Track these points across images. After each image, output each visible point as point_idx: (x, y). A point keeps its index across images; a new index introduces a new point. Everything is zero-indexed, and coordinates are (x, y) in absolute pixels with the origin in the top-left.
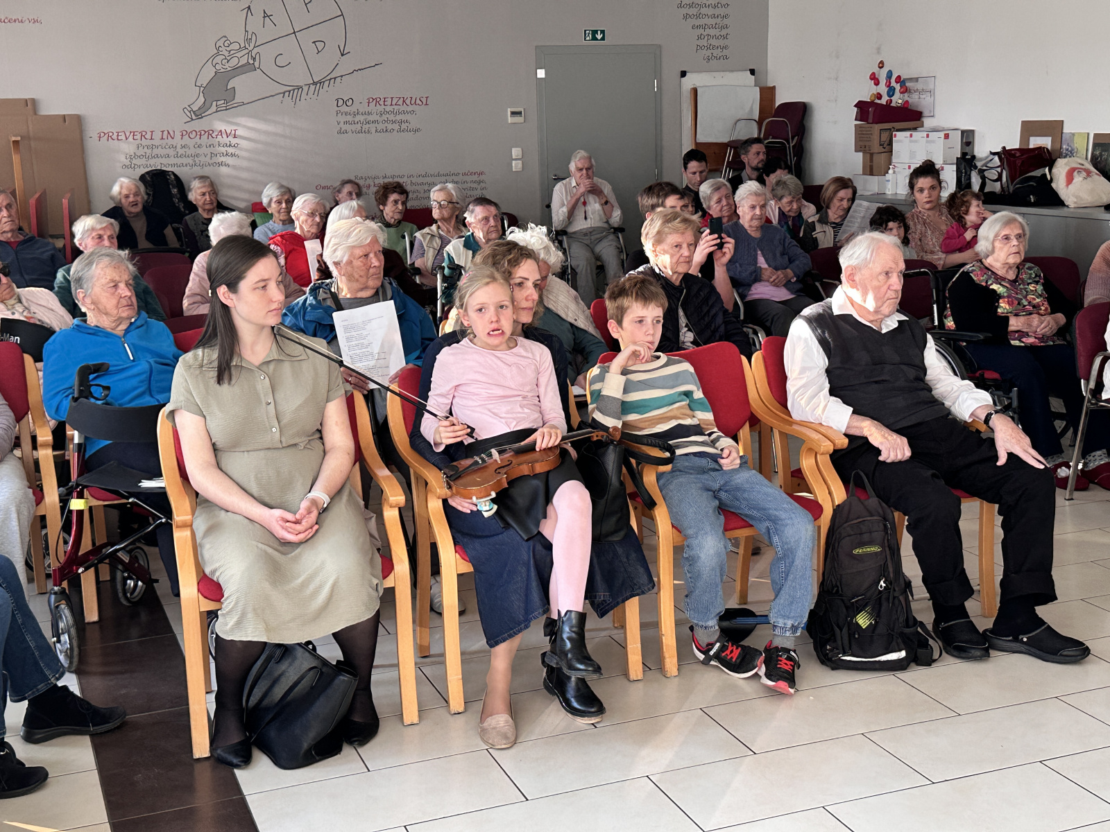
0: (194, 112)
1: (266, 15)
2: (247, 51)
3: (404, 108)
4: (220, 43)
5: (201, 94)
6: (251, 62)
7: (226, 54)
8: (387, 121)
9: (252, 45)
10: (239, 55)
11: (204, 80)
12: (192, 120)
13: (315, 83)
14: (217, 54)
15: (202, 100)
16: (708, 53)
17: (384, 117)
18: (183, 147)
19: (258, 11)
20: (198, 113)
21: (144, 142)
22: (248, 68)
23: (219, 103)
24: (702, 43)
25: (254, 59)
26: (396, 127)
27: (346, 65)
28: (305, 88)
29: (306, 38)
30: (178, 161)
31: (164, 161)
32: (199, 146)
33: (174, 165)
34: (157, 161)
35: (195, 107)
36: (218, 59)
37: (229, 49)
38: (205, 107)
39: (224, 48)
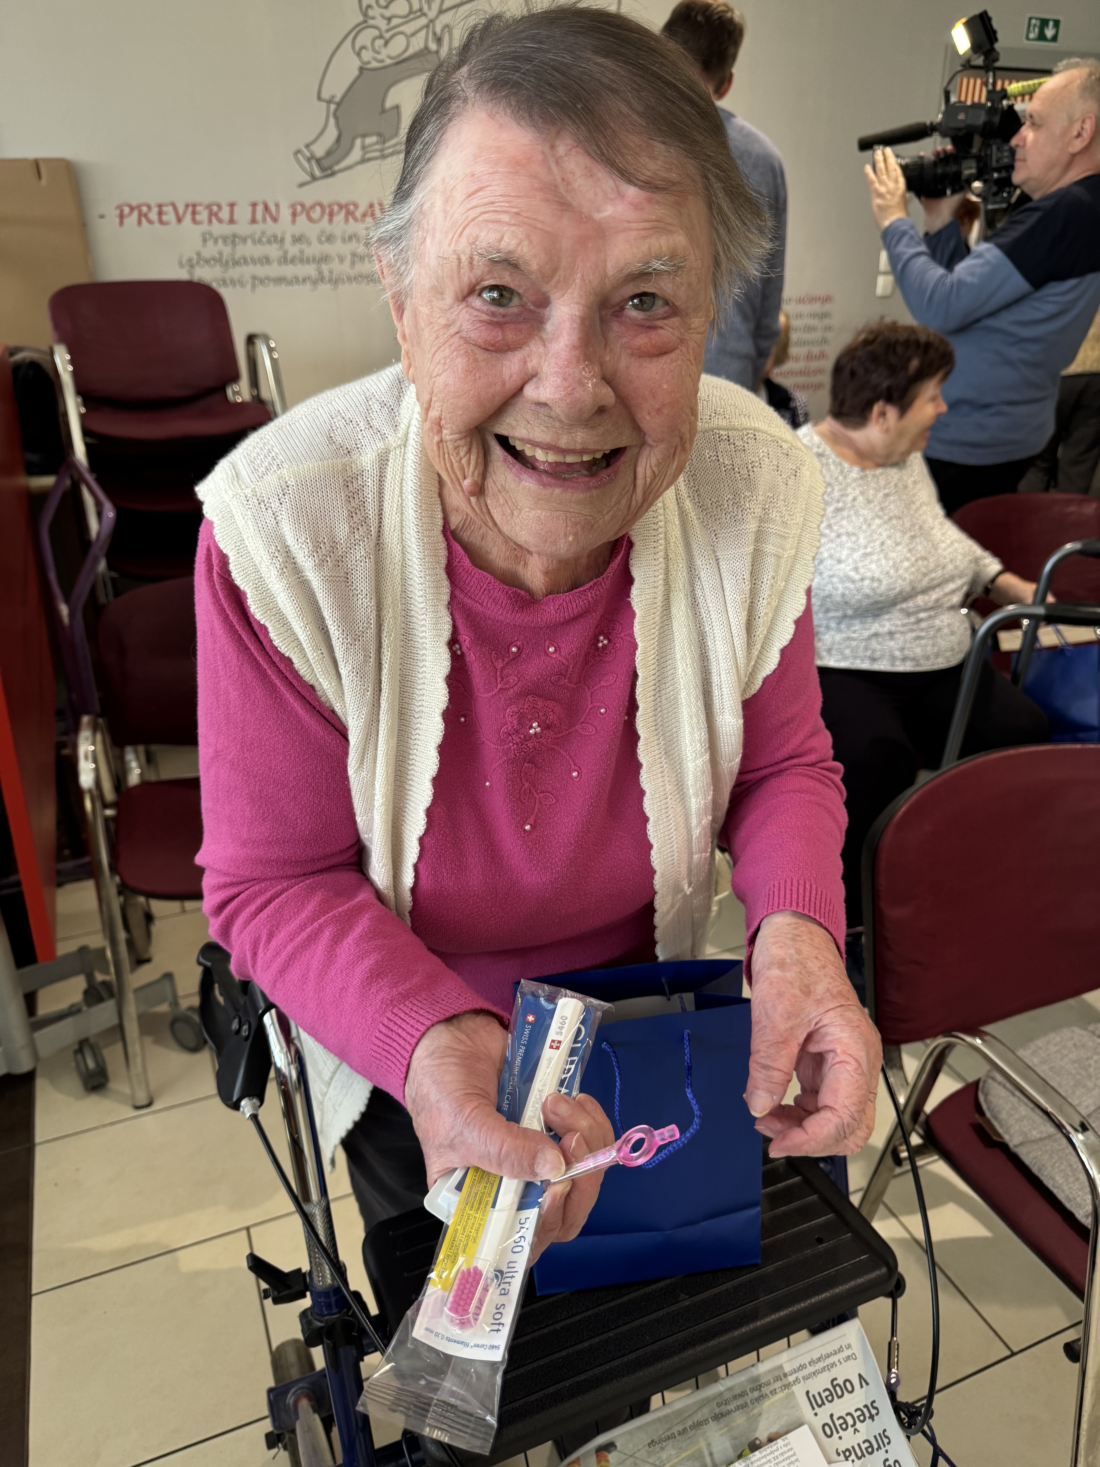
0: (318, 161)
2: (423, 21)
5: (332, 121)
6: (433, 46)
7: (382, 24)
9: (435, 7)
10: (408, 29)
11: (336, 88)
12: (314, 178)
14: (364, 25)
15: (332, 133)
18: (296, 239)
20: (325, 163)
21: (217, 229)
22: (427, 60)
23: (369, 140)
25: (439, 40)
30: (289, 271)
31: (261, 271)
32: (330, 239)
33: (279, 280)
34: (247, 271)
35: (319, 150)
36: (365, 37)
37: (387, 13)
38: (341, 145)
39: (378, 11)
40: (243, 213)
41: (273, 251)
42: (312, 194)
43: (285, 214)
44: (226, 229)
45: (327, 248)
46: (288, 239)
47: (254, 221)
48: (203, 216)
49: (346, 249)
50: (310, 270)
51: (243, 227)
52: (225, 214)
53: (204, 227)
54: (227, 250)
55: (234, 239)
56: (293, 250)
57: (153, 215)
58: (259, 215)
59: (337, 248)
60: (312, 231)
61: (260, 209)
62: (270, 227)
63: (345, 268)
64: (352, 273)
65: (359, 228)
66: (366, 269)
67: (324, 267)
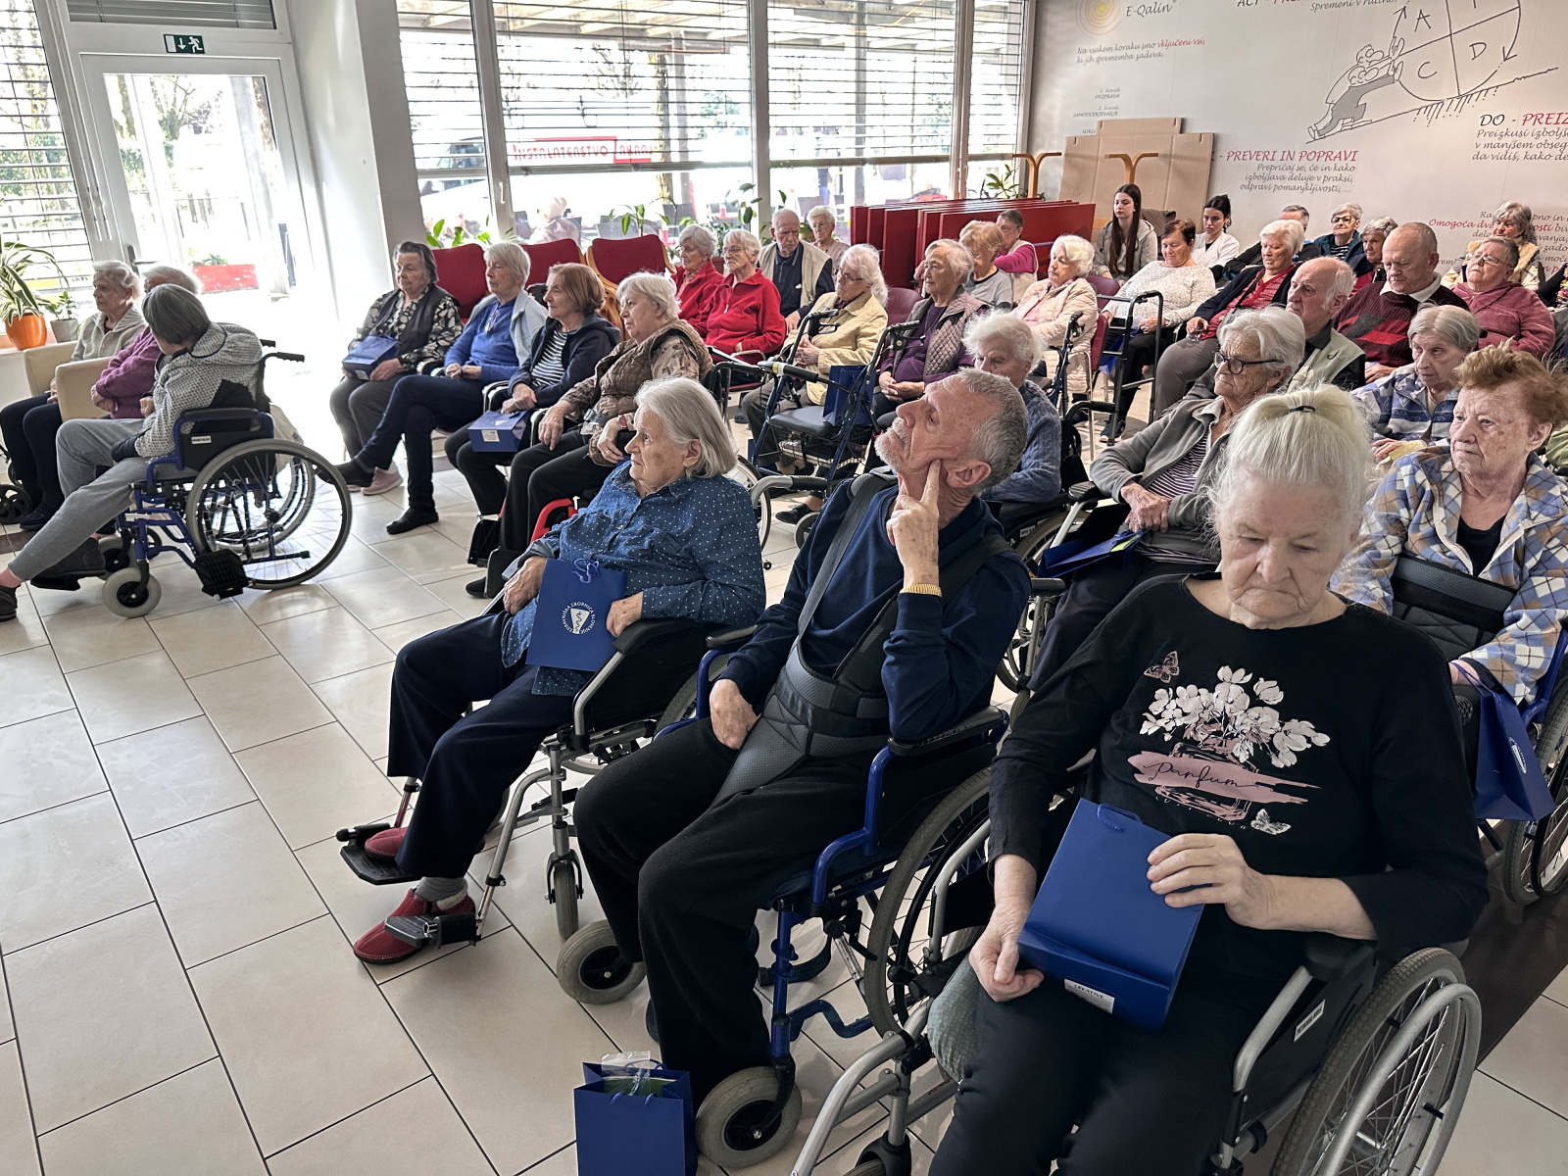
0: (1318, 132)
1: (1422, 17)
2: (1389, 61)
4: (1363, 54)
5: (1330, 112)
7: (1366, 65)
8: (1544, 145)
9: (1397, 54)
10: (1379, 66)
11: (1335, 97)
12: (1315, 140)
13: (1460, 97)
14: (1357, 66)
15: (1329, 118)
17: (1542, 139)
18: (1299, 169)
19: (1413, 14)
20: (1321, 133)
21: (1266, 163)
22: (1388, 80)
23: (1346, 121)
25: (1395, 70)
26: (1556, 152)
27: (1509, 71)
28: (1447, 103)
29: (1462, 41)
30: (1292, 183)
31: (1279, 183)
32: (1315, 169)
33: (1286, 188)
36: (1356, 73)
37: (1370, 60)
38: (1332, 124)
39: (1365, 58)
40: (1278, 156)
41: (1287, 174)
43: (1297, 156)
44: (1269, 163)
45: (1313, 173)
46: (1296, 168)
47: (1282, 159)
48: (1262, 157)
49: (1322, 174)
50: (1302, 184)
51: (1277, 163)
52: (1270, 157)
53: (1260, 162)
54: (1267, 173)
55: (1271, 168)
56: (1296, 174)
57: (1241, 157)
58: (1285, 158)
59: (1319, 173)
60: (1308, 165)
61: (1287, 153)
62: (1289, 163)
63: (1320, 184)
64: (1322, 186)
65: (1331, 164)
66: (1330, 184)
67: (1309, 182)
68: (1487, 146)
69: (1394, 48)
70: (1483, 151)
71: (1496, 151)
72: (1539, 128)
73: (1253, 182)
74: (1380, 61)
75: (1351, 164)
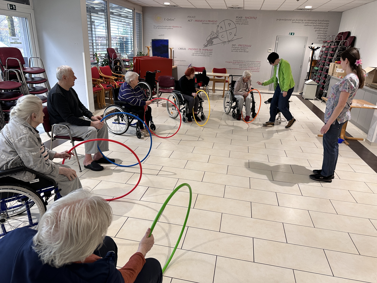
1: (221, 27)
3: (246, 47)
4: (212, 32)
6: (217, 36)
7: (213, 35)
8: (242, 50)
9: (218, 33)
11: (208, 40)
13: (228, 41)
14: (211, 35)
15: (207, 43)
16: (320, 39)
17: (241, 49)
18: (202, 52)
22: (217, 37)
23: (210, 44)
24: (318, 37)
26: (243, 51)
27: (235, 38)
28: (226, 42)
29: (228, 32)
30: (201, 55)
31: (199, 55)
34: (198, 54)
35: (206, 45)
36: (211, 36)
38: (207, 44)
39: (212, 34)
40: (198, 50)
41: (200, 53)
42: (204, 48)
43: (202, 50)
44: (197, 51)
48: (195, 50)
49: (207, 53)
51: (198, 51)
54: (196, 53)
55: (197, 52)
56: (202, 53)
57: (191, 49)
59: (206, 53)
60: (204, 51)
61: (200, 49)
62: (200, 51)
63: (206, 55)
65: (208, 51)
66: (208, 55)
67: (204, 55)
68: (233, 49)
69: (217, 32)
70: (233, 50)
71: (235, 50)
72: (241, 47)
73: (194, 54)
74: (215, 34)
75: (211, 52)
